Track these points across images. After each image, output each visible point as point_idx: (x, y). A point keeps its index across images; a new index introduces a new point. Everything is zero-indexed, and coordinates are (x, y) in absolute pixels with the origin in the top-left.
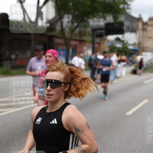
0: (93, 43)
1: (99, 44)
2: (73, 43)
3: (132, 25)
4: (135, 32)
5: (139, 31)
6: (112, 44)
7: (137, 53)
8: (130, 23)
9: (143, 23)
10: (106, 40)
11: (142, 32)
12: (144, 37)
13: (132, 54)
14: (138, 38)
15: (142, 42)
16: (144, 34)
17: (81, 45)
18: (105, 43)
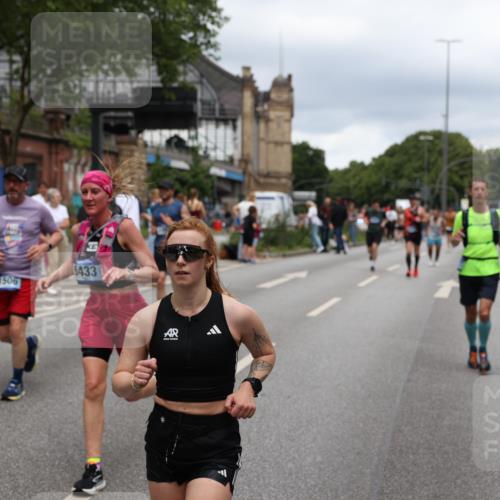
0: (95, 149)
1: (116, 155)
2: (28, 148)
3: (219, 99)
4: (231, 123)
5: (243, 119)
6: (158, 157)
7: (237, 192)
8: (213, 92)
9: (256, 94)
10: (140, 142)
11: (254, 124)
12: (259, 140)
13: (222, 193)
14: (239, 141)
15: (253, 155)
16: (258, 132)
17: (54, 156)
18: (136, 154)
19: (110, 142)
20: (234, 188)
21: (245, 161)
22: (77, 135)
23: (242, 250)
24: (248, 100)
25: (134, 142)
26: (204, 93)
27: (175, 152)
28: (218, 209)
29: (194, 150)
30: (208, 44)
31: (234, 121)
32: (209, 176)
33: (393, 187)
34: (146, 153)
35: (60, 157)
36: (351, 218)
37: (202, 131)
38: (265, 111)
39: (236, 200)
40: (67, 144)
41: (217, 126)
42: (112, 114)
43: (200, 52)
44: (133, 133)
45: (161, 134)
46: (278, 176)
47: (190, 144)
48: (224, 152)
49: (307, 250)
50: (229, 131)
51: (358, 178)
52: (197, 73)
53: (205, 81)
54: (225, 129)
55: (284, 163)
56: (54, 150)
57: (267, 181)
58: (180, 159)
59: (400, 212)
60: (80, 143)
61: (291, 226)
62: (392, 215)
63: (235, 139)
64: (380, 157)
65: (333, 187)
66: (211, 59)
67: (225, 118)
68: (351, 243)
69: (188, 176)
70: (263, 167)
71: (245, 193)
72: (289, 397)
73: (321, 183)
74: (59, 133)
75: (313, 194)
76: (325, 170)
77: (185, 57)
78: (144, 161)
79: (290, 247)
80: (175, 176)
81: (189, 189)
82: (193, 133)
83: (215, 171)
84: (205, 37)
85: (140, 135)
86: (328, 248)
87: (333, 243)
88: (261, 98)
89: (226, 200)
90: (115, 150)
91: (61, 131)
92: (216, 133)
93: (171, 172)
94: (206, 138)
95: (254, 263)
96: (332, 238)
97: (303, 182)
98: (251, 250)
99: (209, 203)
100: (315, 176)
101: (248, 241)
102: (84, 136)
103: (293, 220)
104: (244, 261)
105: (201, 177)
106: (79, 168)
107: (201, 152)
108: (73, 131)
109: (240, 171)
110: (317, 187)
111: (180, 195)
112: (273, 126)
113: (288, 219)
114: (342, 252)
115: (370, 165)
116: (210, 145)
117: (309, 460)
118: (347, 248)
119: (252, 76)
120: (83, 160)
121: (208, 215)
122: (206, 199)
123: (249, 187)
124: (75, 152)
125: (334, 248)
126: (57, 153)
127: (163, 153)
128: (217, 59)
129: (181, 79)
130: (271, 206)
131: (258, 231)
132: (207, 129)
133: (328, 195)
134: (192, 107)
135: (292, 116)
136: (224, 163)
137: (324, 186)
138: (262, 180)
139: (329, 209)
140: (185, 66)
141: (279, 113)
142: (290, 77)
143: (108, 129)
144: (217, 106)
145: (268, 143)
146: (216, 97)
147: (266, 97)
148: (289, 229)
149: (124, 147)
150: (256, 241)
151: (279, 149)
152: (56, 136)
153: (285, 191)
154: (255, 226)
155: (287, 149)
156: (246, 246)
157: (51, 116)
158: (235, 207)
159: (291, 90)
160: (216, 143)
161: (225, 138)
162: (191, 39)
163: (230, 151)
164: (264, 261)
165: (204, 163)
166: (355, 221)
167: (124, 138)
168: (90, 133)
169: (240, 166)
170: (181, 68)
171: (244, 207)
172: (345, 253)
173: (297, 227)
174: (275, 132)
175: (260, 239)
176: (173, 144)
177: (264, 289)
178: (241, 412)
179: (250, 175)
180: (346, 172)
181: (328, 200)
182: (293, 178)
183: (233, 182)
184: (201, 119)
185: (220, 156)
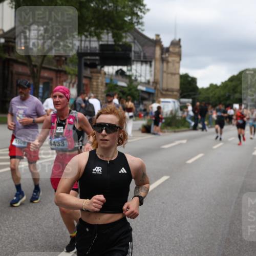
0: (79, 76)
1: (90, 78)
2: (46, 74)
3: (143, 51)
4: (149, 63)
5: (155, 61)
6: (111, 80)
7: (151, 98)
8: (140, 47)
9: (162, 48)
10: (102, 72)
11: (161, 64)
12: (163, 72)
13: (144, 99)
14: (153, 73)
15: (160, 80)
16: (163, 68)
17: (58, 79)
18: (100, 78)
19: (87, 72)
20: (150, 96)
21: (155, 83)
22: (71, 68)
23: (153, 128)
24: (158, 51)
25: (99, 72)
26: (136, 48)
27: (120, 77)
28: (142, 107)
29: (130, 77)
30: (138, 23)
31: (151, 62)
32: (137, 90)
33: (232, 97)
34: (105, 78)
35: (62, 79)
36: (209, 113)
37: (134, 67)
38: (166, 57)
39: (151, 102)
40: (65, 72)
41: (142, 65)
42: (89, 57)
43: (134, 27)
44: (99, 67)
45: (113, 69)
46: (172, 91)
47: (128, 73)
48: (145, 78)
49: (186, 129)
50: (148, 67)
51: (213, 93)
52: (132, 37)
53: (136, 41)
54: (146, 66)
55: (175, 84)
56: (59, 75)
57: (167, 93)
58: (122, 81)
59: (235, 110)
60: (72, 72)
61: (178, 116)
62: (231, 112)
63: (151, 71)
64: (226, 82)
65: (201, 97)
66: (140, 30)
67: (146, 60)
68: (210, 126)
69: (126, 90)
70: (165, 86)
71: (155, 99)
72: (176, 204)
73: (195, 95)
74: (61, 67)
75: (190, 100)
76: (197, 88)
77: (126, 29)
78: (104, 82)
79: (178, 127)
80: (119, 90)
81: (127, 96)
82: (129, 68)
83: (140, 88)
84: (137, 19)
85: (103, 69)
86: (198, 128)
87: (200, 125)
88: (165, 51)
89: (145, 102)
90: (90, 76)
91: (63, 66)
92: (141, 68)
93: (117, 88)
94: (136, 71)
95: (159, 135)
96: (200, 123)
97: (185, 94)
98: (158, 128)
99: (137, 104)
100: (191, 91)
101: (156, 123)
102: (74, 69)
103: (180, 114)
104: (154, 134)
105: (133, 90)
106: (71, 85)
107: (133, 78)
108: (68, 66)
109: (153, 88)
110: (193, 97)
111: (122, 99)
112: (170, 65)
113: (177, 113)
114: (205, 131)
115: (220, 86)
116: (138, 74)
117: (186, 236)
118: (207, 128)
119: (160, 39)
120: (73, 81)
121: (136, 110)
122: (135, 102)
123: (157, 96)
124: (69, 77)
125: (201, 128)
126: (60, 77)
127: (113, 78)
128: (143, 30)
129: (124, 40)
130: (169, 106)
131: (162, 119)
132: (136, 66)
133: (198, 101)
134: (129, 54)
135: (180, 60)
136: (145, 83)
137: (196, 96)
138: (164, 93)
139: (198, 108)
140: (126, 34)
141: (174, 59)
142: (180, 40)
143: (87, 65)
144: (142, 55)
145: (168, 73)
146: (141, 50)
147: (167, 50)
148: (177, 118)
149: (94, 75)
150: (160, 124)
151: (173, 77)
152: (60, 68)
153: (176, 99)
154: (160, 116)
155: (177, 77)
156: (155, 126)
157: (57, 58)
158: (150, 106)
159: (180, 47)
160: (141, 73)
161: (146, 70)
162: (129, 20)
163: (148, 78)
164: (164, 134)
165: (135, 83)
166: (212, 115)
167: (95, 70)
168: (77, 67)
169: (153, 85)
170: (124, 35)
171: (155, 106)
172: (206, 131)
173: (181, 117)
174: (171, 68)
175: (163, 123)
176: (119, 74)
177: (164, 149)
178: (132, 215)
179: (158, 90)
180: (207, 89)
181: (198, 104)
182: (180, 91)
183: (149, 94)
184: (134, 61)
185: (143, 80)
